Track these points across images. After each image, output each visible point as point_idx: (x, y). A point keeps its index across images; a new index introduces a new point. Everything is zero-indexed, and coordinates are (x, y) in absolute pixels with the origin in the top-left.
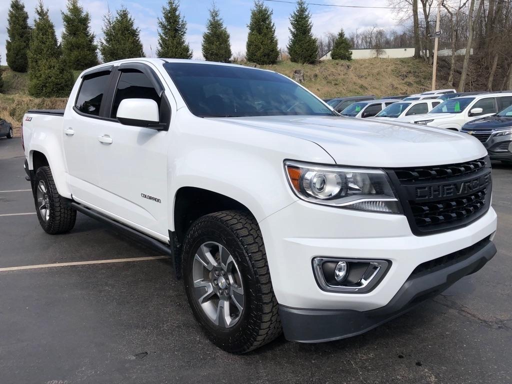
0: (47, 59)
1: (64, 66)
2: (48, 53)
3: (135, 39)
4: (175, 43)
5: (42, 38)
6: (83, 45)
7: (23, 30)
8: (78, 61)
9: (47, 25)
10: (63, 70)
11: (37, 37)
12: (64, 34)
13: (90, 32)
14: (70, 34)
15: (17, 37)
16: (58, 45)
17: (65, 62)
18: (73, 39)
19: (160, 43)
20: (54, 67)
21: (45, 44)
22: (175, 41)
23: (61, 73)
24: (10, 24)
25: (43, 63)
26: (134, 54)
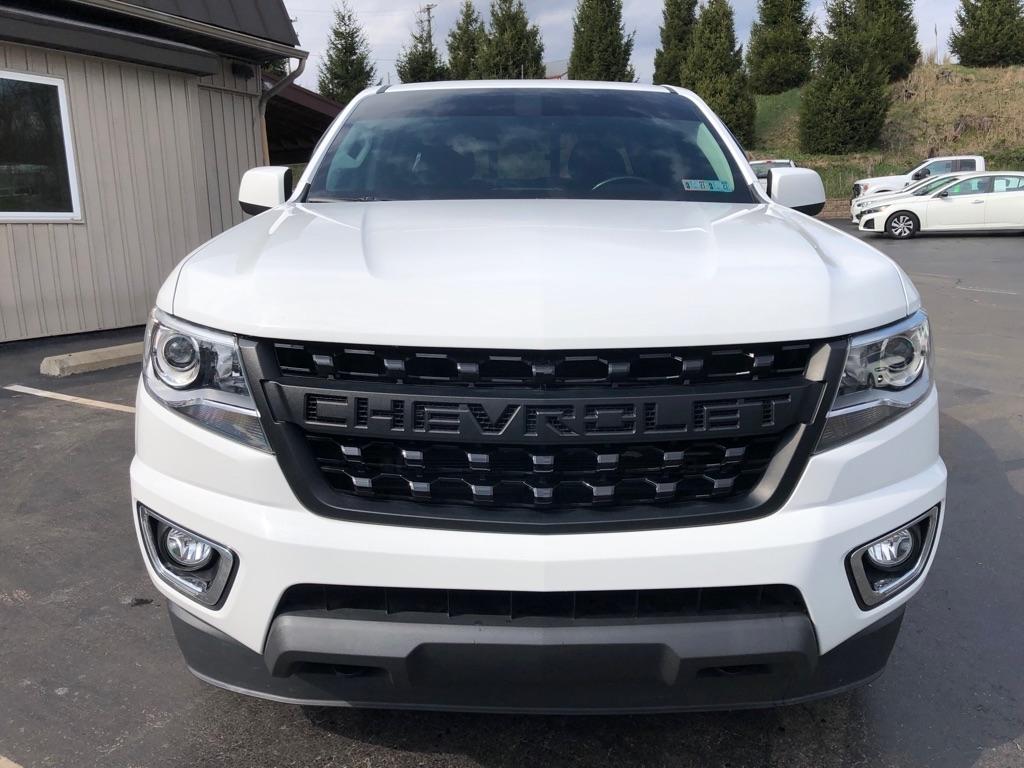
0: (711, 78)
1: (741, 88)
2: (715, 66)
3: (901, 15)
4: (997, 12)
5: (709, 39)
6: (787, 43)
7: (685, 28)
8: (772, 75)
9: (721, 13)
10: (736, 97)
11: (700, 38)
12: (755, 25)
13: (807, 14)
14: (767, 23)
15: (674, 42)
16: (737, 48)
17: (743, 80)
18: (769, 34)
19: (960, 16)
20: (721, 91)
21: (712, 49)
22: (998, 8)
23: (731, 102)
24: (666, 19)
25: (704, 85)
26: (893, 47)
